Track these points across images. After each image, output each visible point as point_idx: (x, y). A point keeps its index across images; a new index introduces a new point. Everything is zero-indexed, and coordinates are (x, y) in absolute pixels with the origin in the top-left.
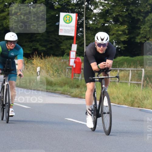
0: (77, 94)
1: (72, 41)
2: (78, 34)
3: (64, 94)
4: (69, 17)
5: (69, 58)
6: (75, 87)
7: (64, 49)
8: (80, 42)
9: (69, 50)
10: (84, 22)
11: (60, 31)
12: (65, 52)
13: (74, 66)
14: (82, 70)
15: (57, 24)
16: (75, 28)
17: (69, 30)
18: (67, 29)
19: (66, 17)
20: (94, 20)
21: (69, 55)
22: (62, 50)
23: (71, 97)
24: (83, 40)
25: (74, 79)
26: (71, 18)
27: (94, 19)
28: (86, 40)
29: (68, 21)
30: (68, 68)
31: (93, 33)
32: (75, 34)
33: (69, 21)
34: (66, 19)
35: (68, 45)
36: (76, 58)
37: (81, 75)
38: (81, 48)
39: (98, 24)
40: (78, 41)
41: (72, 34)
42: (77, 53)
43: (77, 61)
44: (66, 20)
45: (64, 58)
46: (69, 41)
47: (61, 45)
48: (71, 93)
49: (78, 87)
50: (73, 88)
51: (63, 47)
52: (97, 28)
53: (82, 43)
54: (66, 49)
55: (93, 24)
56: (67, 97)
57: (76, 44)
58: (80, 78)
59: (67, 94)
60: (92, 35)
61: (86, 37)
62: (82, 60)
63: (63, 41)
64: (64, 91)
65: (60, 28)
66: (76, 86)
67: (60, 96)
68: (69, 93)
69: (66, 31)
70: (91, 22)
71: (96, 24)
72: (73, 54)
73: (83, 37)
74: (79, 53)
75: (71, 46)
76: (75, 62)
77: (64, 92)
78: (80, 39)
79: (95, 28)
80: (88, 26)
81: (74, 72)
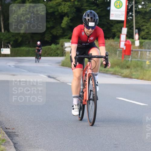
0: (127, 75)
1: (122, 24)
2: (128, 18)
3: (115, 74)
4: (120, 3)
5: (119, 40)
6: (125, 68)
7: (114, 32)
8: (130, 25)
9: (120, 33)
10: (134, 6)
11: (111, 16)
12: (116, 34)
13: (125, 48)
14: (132, 52)
15: (108, 9)
16: (125, 12)
17: (119, 14)
18: (118, 14)
19: (117, 3)
20: (144, 5)
21: (119, 37)
22: (113, 33)
23: (121, 78)
24: (133, 23)
25: (124, 60)
26: (121, 3)
27: (143, 3)
28: (136, 23)
29: (118, 6)
30: (118, 50)
31: (142, 17)
32: (125, 18)
33: (120, 6)
34: (117, 4)
35: (119, 29)
36: (126, 41)
37: (130, 56)
38: (131, 31)
39: (147, 8)
40: (128, 24)
41: (123, 18)
42: (127, 36)
43: (128, 43)
44: (117, 6)
45: (114, 40)
46: (119, 25)
47: (112, 28)
48: (122, 73)
49: (128, 67)
50: (123, 69)
51: (114, 30)
52: (146, 12)
53: (132, 26)
54: (117, 32)
55: (142, 8)
56: (118, 77)
57: (126, 27)
58: (130, 59)
59: (118, 75)
60: (141, 18)
61: (135, 20)
62: (131, 42)
63: (114, 24)
64: (115, 71)
65: (111, 13)
66: (127, 67)
67: (112, 76)
68: (120, 74)
69: (116, 16)
70: (140, 7)
71: (145, 8)
72: (123, 37)
73: (133, 21)
74: (129, 36)
75: (121, 29)
76: (125, 45)
77: (115, 73)
78: (129, 22)
79: (144, 12)
80: (138, 10)
81: (124, 54)
